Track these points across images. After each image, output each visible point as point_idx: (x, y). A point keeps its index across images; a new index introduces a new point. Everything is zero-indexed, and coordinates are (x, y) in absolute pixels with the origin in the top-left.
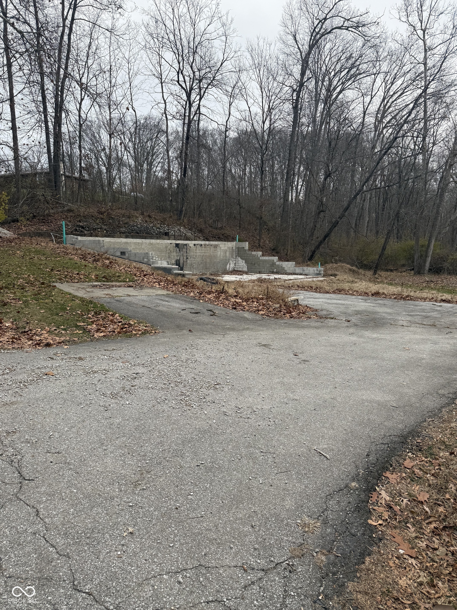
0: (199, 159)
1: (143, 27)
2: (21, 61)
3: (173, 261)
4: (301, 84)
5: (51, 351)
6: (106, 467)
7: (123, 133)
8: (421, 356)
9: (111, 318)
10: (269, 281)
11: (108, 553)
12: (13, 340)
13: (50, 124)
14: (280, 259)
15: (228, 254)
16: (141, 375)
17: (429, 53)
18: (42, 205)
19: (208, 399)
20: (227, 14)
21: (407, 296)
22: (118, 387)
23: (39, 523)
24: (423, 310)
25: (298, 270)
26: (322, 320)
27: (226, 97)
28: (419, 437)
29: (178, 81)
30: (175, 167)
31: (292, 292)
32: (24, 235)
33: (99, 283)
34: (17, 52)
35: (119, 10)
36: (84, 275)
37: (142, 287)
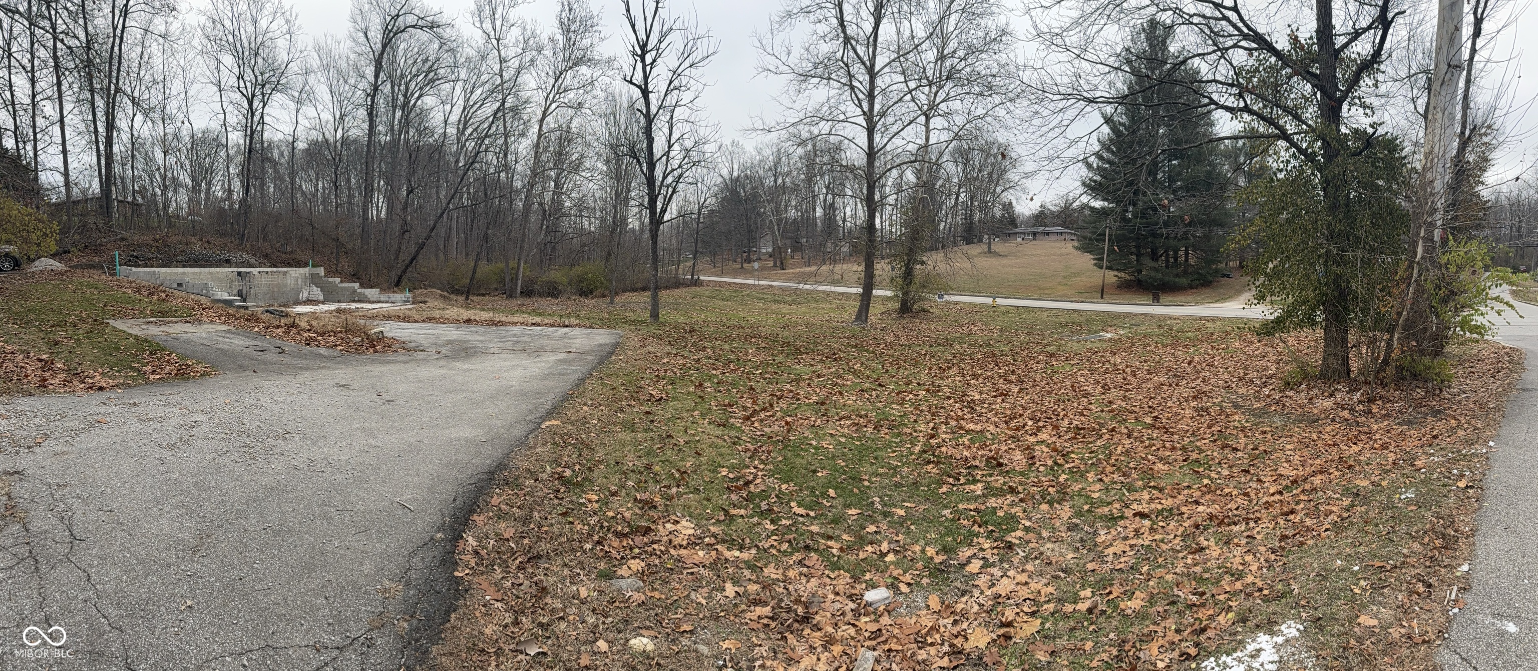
0: (263, 174)
1: (199, 30)
2: (70, 79)
3: (235, 292)
4: (376, 88)
5: (104, 395)
6: (162, 529)
7: (179, 150)
8: (510, 383)
9: (168, 358)
10: (350, 311)
11: (163, 629)
12: (65, 382)
13: (101, 145)
14: (362, 286)
15: (300, 282)
16: (200, 423)
17: (504, 65)
18: (94, 235)
19: (276, 450)
20: (291, 8)
21: (499, 322)
22: (174, 437)
23: (91, 589)
24: (514, 336)
25: (383, 297)
26: (410, 353)
27: (292, 103)
28: (506, 469)
29: (238, 88)
30: (237, 186)
31: (375, 323)
32: (76, 267)
33: (155, 319)
34: (67, 69)
35: (173, 13)
36: (139, 310)
37: (200, 323)
